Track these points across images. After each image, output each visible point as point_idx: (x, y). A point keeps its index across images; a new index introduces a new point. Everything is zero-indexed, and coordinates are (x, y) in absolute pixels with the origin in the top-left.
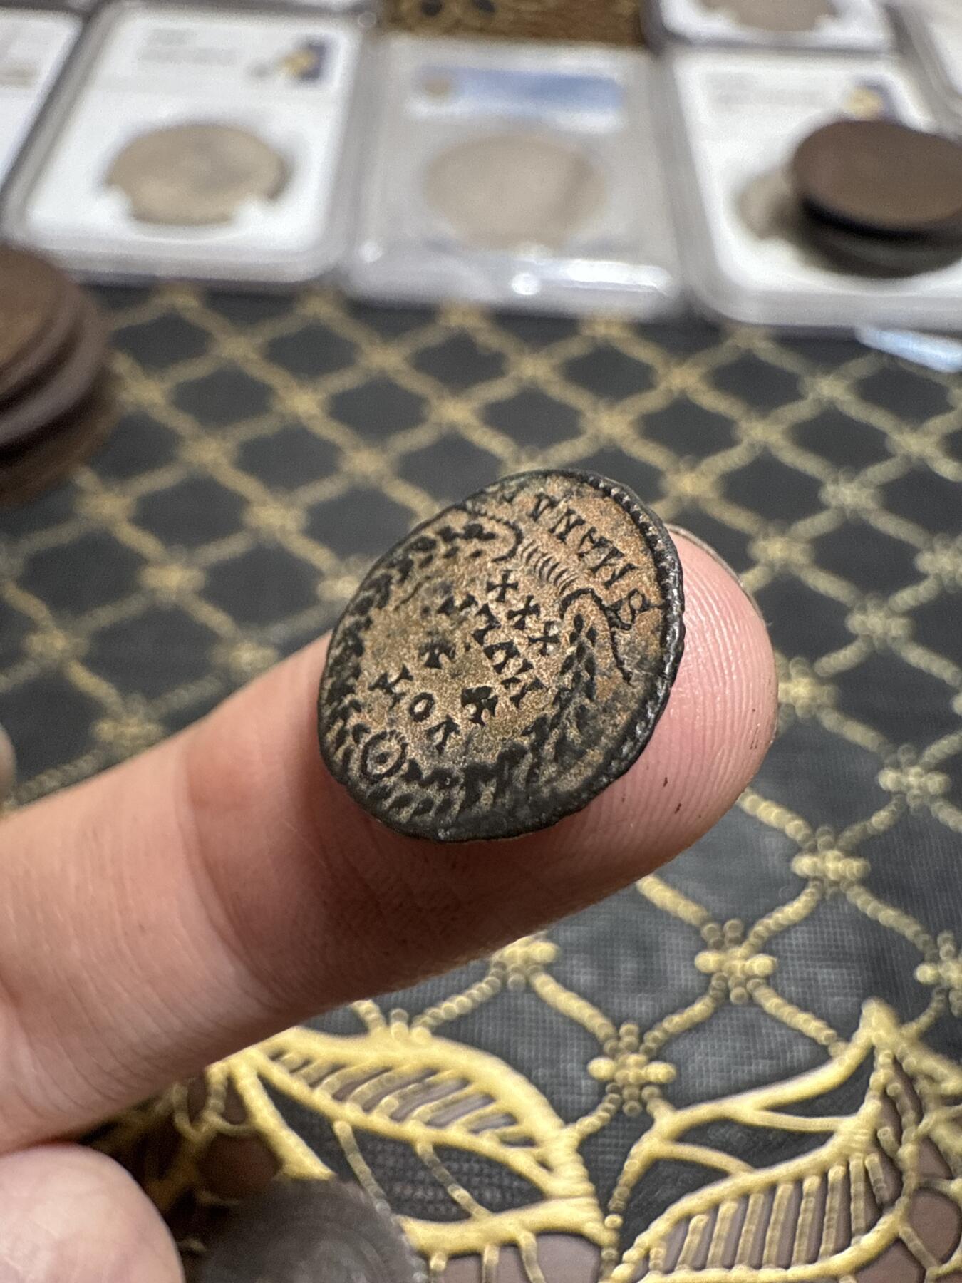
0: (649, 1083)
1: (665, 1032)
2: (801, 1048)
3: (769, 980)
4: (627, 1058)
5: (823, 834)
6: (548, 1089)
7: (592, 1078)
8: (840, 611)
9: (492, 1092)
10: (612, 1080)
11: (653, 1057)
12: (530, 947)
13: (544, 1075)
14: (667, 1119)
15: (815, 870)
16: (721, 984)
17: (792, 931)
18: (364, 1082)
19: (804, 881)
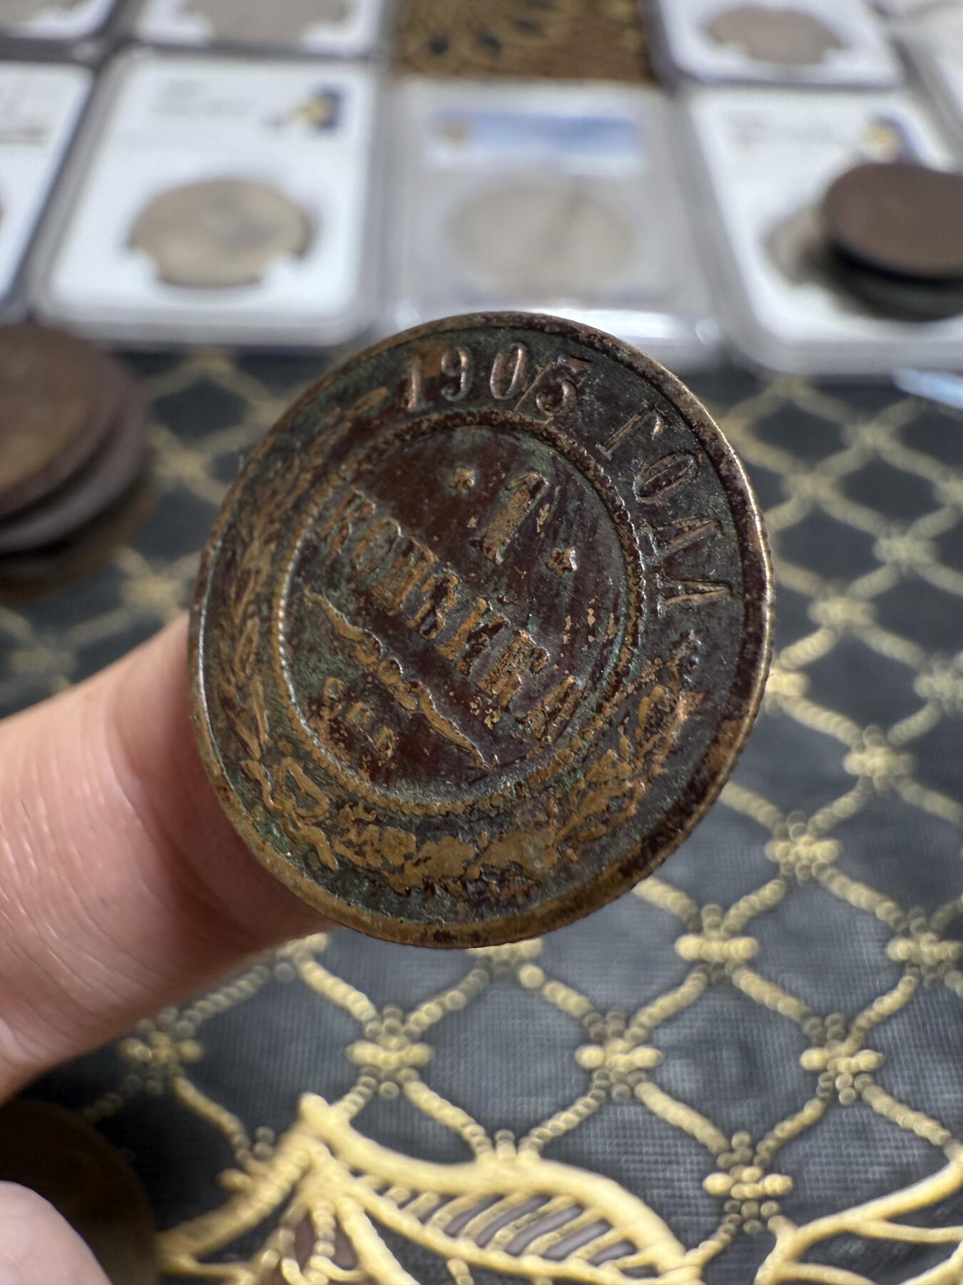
0: (767, 1198)
1: (776, 1139)
2: (915, 1150)
3: (876, 1076)
4: (742, 1172)
5: (916, 916)
6: (665, 1211)
7: (709, 1196)
8: (906, 674)
9: (610, 1217)
10: (730, 1197)
11: (768, 1170)
12: (631, 1053)
13: (659, 1196)
14: (788, 1238)
15: (910, 957)
16: (829, 1084)
17: (893, 1021)
18: (475, 1215)
19: (900, 968)
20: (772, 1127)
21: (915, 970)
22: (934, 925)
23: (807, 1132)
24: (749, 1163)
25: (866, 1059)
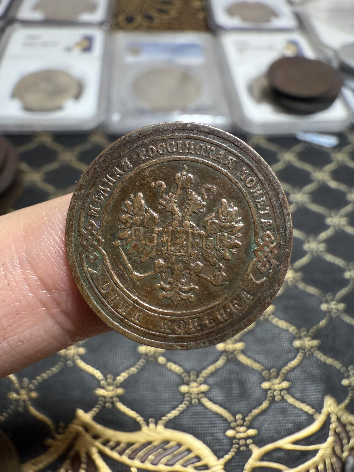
0: (249, 438)
1: (252, 416)
2: (304, 417)
3: (288, 390)
4: (239, 429)
5: (303, 331)
6: (211, 445)
8: (300, 243)
9: (191, 447)
10: (234, 438)
11: (249, 427)
12: (199, 387)
13: (210, 439)
14: (257, 452)
15: (301, 346)
16: (271, 395)
17: (295, 370)
18: (141, 451)
19: (298, 350)
20: (251, 412)
21: (303, 351)
22: (310, 334)
23: (264, 412)
24: (242, 425)
25: (285, 384)
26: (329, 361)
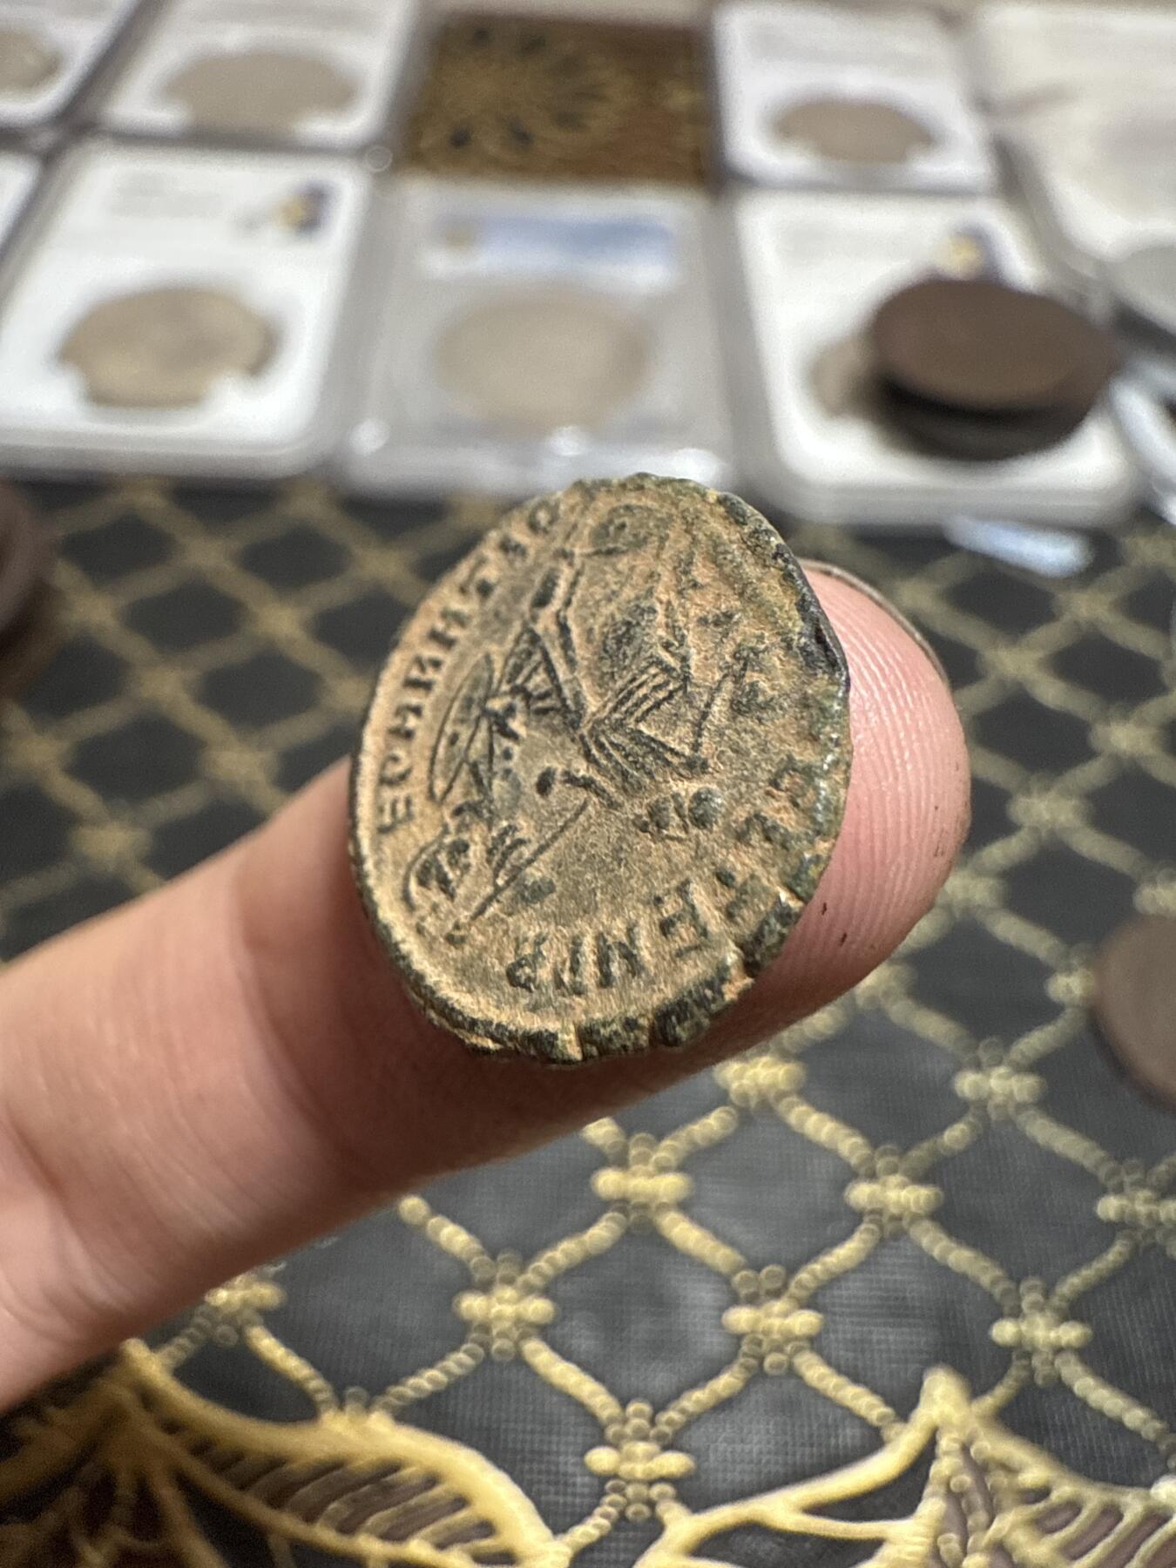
0: (663, 1479)
1: (683, 1411)
2: (848, 1431)
3: (815, 1343)
4: (633, 1447)
5: (884, 1155)
6: (536, 1489)
7: (592, 1474)
9: (465, 1494)
10: (615, 1476)
11: (667, 1446)
12: (520, 1304)
13: (531, 1470)
14: (681, 1526)
15: (872, 1204)
16: (754, 1349)
18: (307, 1485)
19: (858, 1215)
20: (677, 1394)
21: (877, 1217)
22: (907, 1166)
23: (725, 1405)
24: (645, 1438)
26: (960, 1257)
